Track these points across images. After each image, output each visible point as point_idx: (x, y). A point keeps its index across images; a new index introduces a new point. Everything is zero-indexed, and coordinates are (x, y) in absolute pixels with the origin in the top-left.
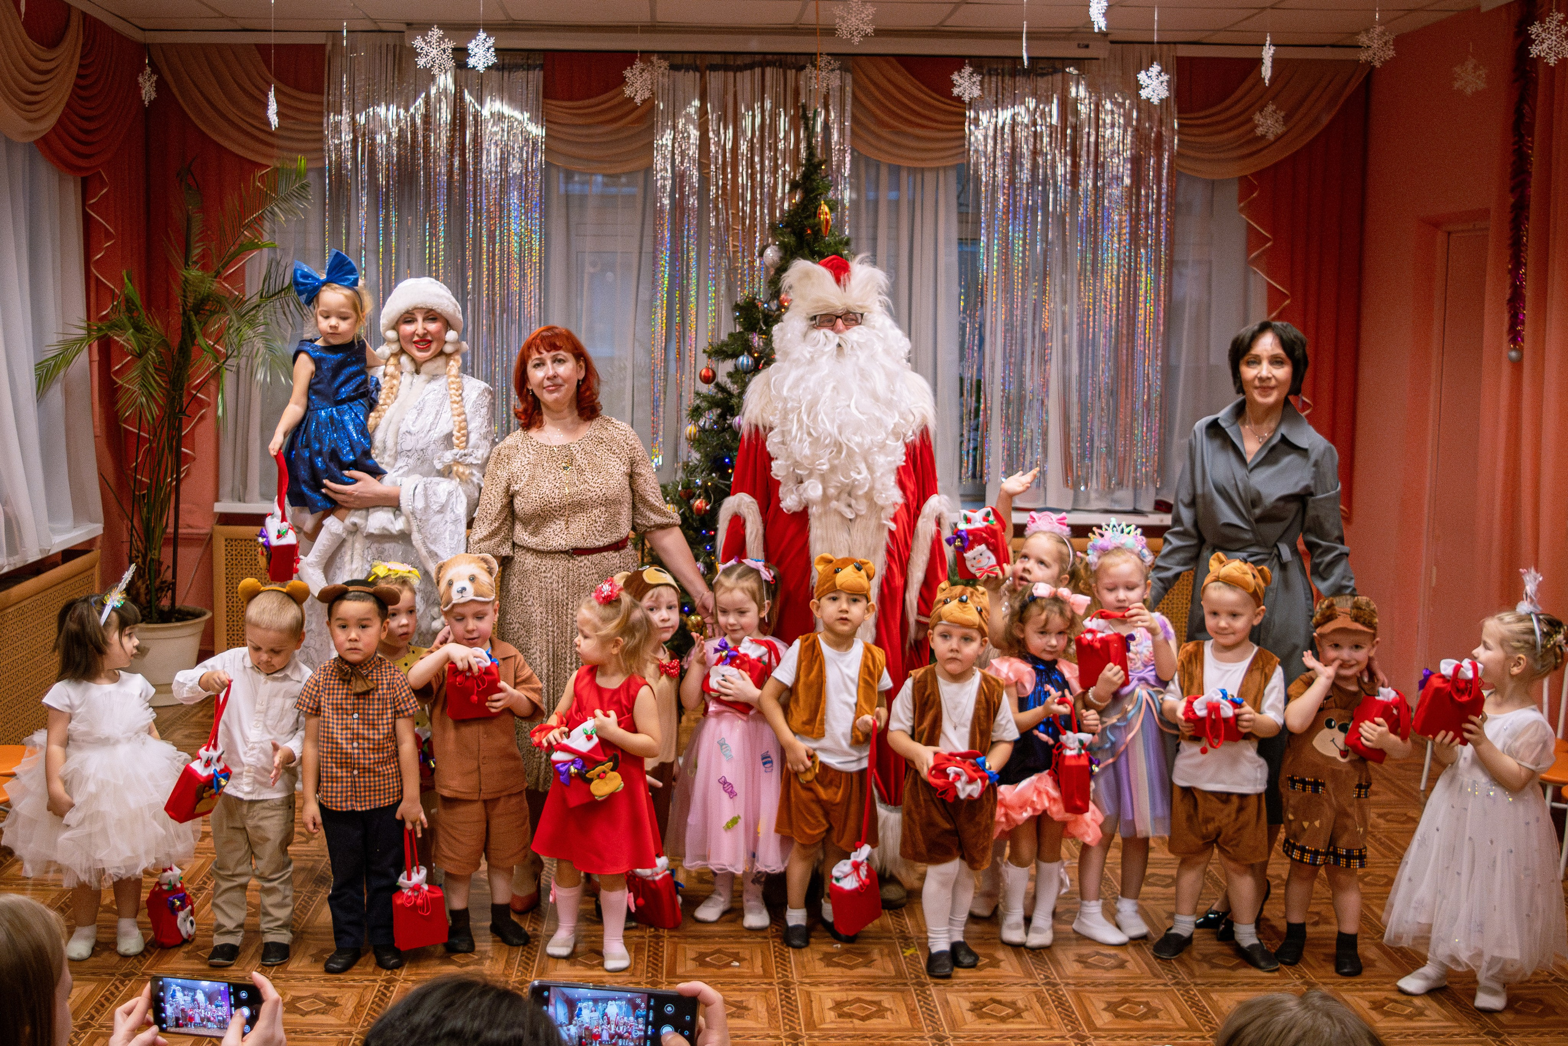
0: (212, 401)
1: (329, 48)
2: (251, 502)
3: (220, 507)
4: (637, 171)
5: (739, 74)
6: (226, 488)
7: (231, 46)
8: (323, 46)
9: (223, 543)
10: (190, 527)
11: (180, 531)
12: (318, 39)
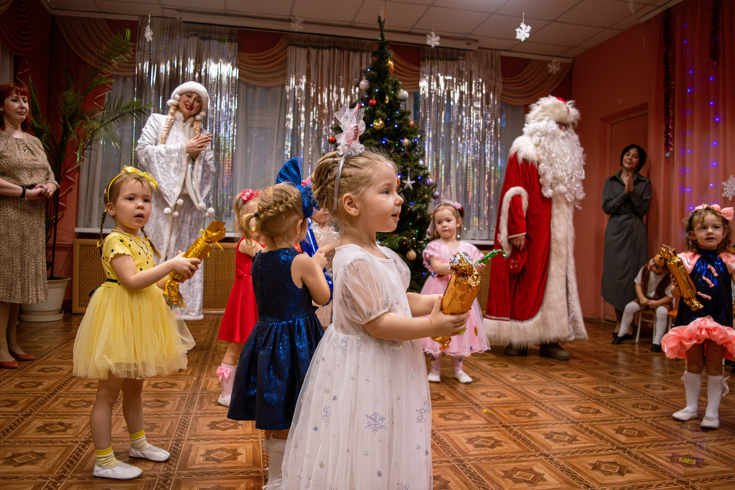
0: (76, 181)
1: (140, 23)
2: (93, 227)
3: (78, 230)
4: (278, 86)
5: (324, 50)
6: (81, 222)
7: (93, 19)
8: (137, 22)
9: (79, 247)
10: (62, 241)
11: (57, 243)
12: (135, 19)
